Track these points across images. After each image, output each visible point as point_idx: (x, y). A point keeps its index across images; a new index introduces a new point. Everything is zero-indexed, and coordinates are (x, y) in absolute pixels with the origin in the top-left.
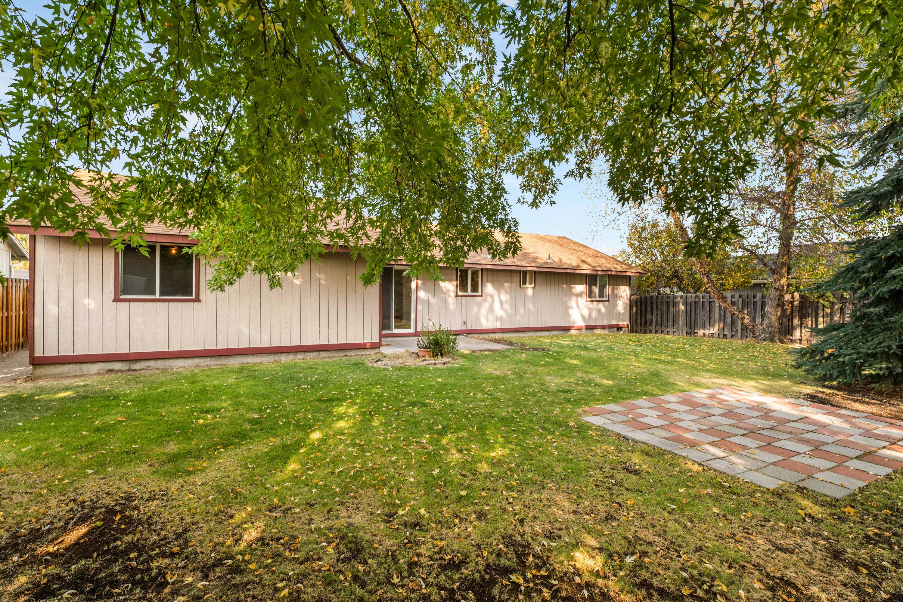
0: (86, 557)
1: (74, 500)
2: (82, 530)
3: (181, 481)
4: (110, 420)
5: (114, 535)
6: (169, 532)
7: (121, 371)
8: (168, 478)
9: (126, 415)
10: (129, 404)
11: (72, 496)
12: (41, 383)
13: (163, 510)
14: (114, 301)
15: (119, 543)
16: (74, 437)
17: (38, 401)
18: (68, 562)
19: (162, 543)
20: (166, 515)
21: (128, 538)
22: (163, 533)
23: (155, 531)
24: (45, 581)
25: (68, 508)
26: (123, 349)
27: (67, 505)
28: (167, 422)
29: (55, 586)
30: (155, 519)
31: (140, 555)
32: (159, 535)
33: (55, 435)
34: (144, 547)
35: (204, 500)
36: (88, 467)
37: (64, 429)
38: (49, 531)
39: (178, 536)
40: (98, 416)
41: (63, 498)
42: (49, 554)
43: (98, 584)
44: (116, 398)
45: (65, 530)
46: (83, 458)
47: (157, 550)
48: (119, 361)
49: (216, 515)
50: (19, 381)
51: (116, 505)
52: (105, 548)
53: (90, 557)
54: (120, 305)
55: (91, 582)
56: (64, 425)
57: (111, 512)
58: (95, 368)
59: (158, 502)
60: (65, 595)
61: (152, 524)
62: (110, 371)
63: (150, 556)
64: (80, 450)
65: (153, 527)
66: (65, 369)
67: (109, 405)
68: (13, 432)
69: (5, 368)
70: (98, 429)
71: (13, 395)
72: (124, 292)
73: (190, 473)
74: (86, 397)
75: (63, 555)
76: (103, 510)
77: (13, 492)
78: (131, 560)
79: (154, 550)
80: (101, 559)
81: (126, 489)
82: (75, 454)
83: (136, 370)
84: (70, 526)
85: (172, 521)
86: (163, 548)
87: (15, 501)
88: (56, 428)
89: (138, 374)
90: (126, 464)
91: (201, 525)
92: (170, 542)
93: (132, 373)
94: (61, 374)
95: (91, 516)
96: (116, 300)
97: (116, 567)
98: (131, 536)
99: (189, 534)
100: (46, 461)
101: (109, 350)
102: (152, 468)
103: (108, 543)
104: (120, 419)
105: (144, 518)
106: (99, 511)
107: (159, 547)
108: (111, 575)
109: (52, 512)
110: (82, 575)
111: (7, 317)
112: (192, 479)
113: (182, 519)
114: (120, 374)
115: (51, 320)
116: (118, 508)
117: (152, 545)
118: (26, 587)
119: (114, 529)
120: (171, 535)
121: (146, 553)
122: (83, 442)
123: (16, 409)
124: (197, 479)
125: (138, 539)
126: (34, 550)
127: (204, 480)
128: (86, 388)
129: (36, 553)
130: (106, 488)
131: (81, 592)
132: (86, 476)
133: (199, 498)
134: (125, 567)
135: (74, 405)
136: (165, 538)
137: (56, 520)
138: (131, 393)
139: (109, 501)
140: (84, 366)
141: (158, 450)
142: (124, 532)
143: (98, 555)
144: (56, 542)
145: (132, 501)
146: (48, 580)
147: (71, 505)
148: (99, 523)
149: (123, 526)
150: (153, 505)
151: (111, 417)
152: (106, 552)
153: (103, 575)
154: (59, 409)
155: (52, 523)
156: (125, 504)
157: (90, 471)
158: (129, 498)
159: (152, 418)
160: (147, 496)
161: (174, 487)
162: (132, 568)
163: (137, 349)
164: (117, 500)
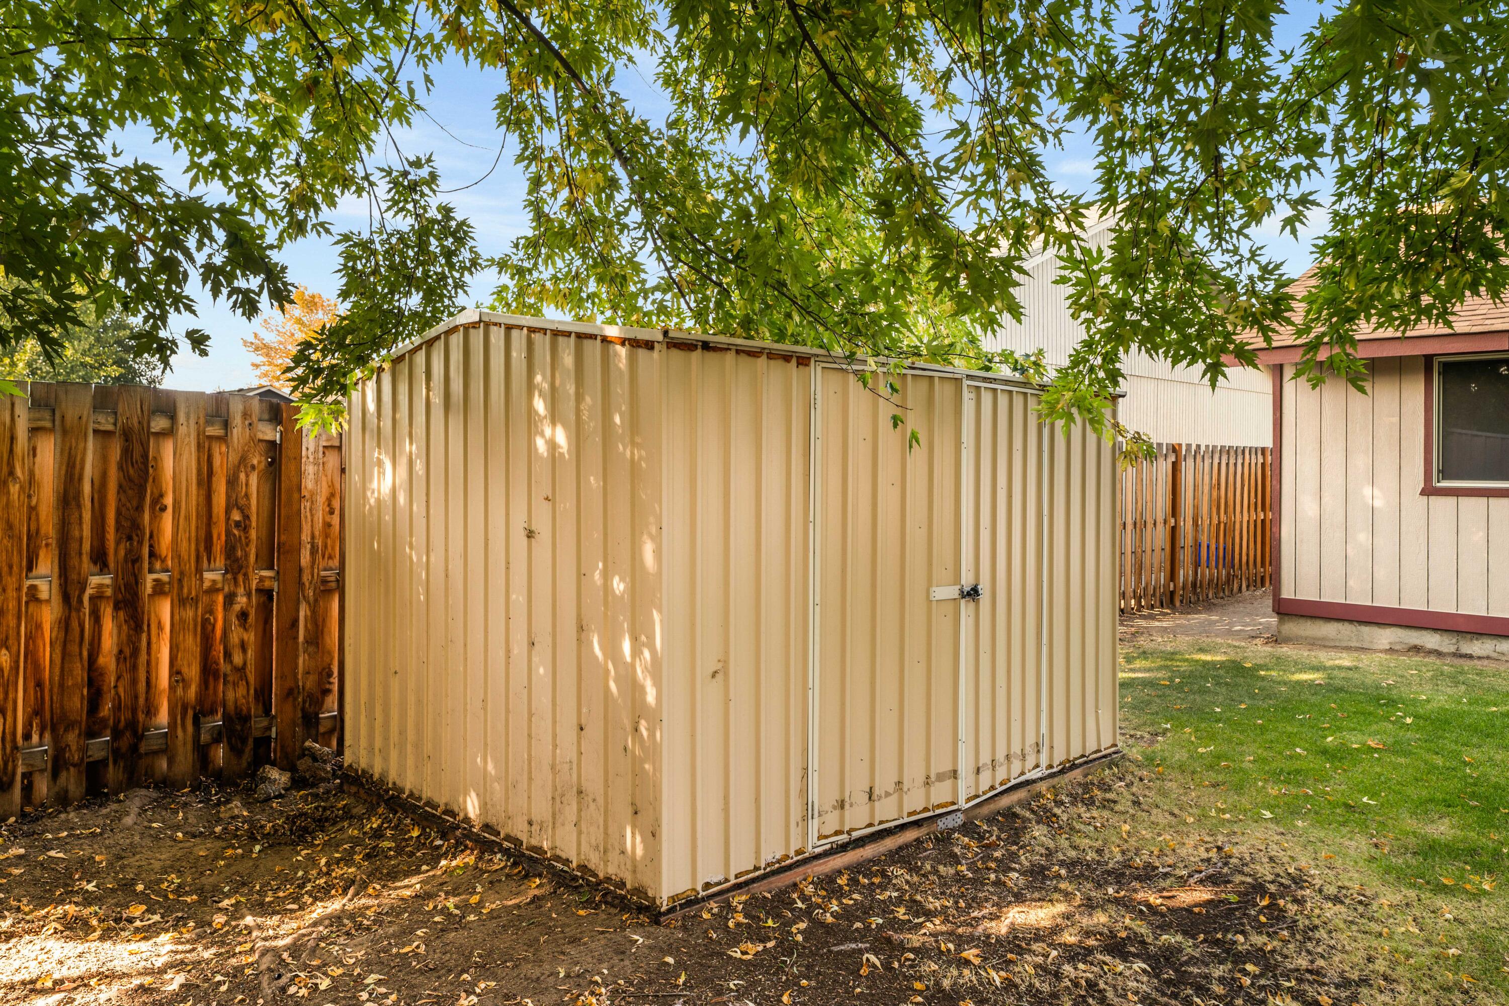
0: (1185, 933)
1: (1219, 849)
2: (1203, 894)
3: (1412, 894)
4: (1355, 741)
5: (1243, 924)
6: (1334, 967)
7: (1438, 654)
8: (1391, 878)
9: (1390, 740)
10: (1409, 720)
11: (1220, 839)
12: (1285, 650)
13: (1342, 925)
14: (1423, 493)
15: (1241, 938)
16: (1280, 753)
17: (1263, 678)
18: (1164, 927)
19: (1308, 976)
20: (1343, 938)
21: (1259, 940)
22: (1321, 963)
23: (1309, 952)
24: (1124, 934)
25: (1205, 855)
26: (1443, 605)
27: (1207, 850)
28: (1465, 776)
29: (1133, 949)
30: (1322, 934)
31: (1262, 975)
32: (1312, 962)
33: (1254, 741)
34: (1276, 966)
35: (1436, 950)
36: (1269, 807)
37: (1272, 736)
38: (1166, 875)
39: (1345, 983)
40: (1340, 729)
41: (1207, 839)
42: (1149, 906)
43: (1182, 978)
44: (1392, 703)
45: (1182, 882)
46: (1273, 790)
47: (1294, 983)
48: (1435, 630)
49: (1447, 989)
50: (1257, 641)
51: (1272, 882)
52: (1219, 936)
53: (1194, 937)
54: (1437, 502)
55: (1176, 971)
56: (1275, 729)
57: (1259, 888)
58: (1385, 637)
59: (1343, 909)
60: (1135, 966)
61: (1310, 939)
62: (1416, 649)
63: (1278, 986)
64: (1276, 776)
65: (1309, 945)
66: (1330, 630)
67: (1370, 714)
68: (1203, 720)
69: (1249, 614)
70: (1324, 752)
71: (1233, 662)
72: (1445, 474)
73: (1441, 889)
74: (1341, 689)
75: (1163, 915)
76: (1249, 880)
77: (1157, 806)
78: (1246, 973)
79: (1289, 980)
80: (1205, 947)
81: (1303, 864)
82: (1266, 781)
83: (1470, 657)
84: (1192, 881)
85: (1346, 952)
86: (1307, 987)
87: (1153, 818)
88: (1263, 729)
89: (1467, 664)
90: (1334, 825)
91: (1401, 989)
92: (1325, 984)
93: (1461, 661)
94: (1323, 639)
95: (1229, 882)
96: (1429, 491)
97: (1218, 971)
98: (1264, 939)
99: (1364, 990)
100: (1220, 778)
101: (1414, 602)
102: (1373, 850)
103: (1226, 930)
104: (1372, 744)
105: (1302, 922)
106: (1243, 879)
107: (1300, 981)
108: (1207, 977)
109: (1183, 852)
110: (1169, 955)
111: (1263, 521)
112: (1439, 902)
113: (1370, 960)
114: (1431, 659)
115: (1307, 529)
116: (1273, 888)
117: (1291, 971)
118: (1100, 928)
119: (1248, 916)
120: (1332, 975)
121: (1275, 976)
122: (1288, 765)
123: (1227, 684)
124: (1449, 908)
125: (1273, 951)
126: (1135, 891)
127: (1464, 916)
128: (1350, 674)
129: (1135, 896)
130: (1274, 850)
131: (1157, 976)
132: (1258, 819)
133: (1428, 941)
134: (1233, 979)
135: (1313, 699)
136: (1317, 972)
137: (1181, 865)
138: (1428, 701)
139: (1265, 871)
140: (1366, 630)
141: (1410, 823)
142: (1259, 928)
143: (1205, 941)
144: (1165, 894)
145: (1302, 888)
146: (1128, 937)
147: (1213, 854)
148: (1233, 898)
149: (1263, 919)
150: (1331, 910)
151: (1360, 737)
152: (1217, 943)
153: (1196, 970)
154: (1288, 700)
155: (1173, 866)
156: (1287, 887)
157: (1268, 814)
158: (1299, 880)
159: (1439, 761)
160: (1332, 890)
161: (1388, 897)
162: (1241, 987)
163: (1474, 607)
164: (1278, 875)
